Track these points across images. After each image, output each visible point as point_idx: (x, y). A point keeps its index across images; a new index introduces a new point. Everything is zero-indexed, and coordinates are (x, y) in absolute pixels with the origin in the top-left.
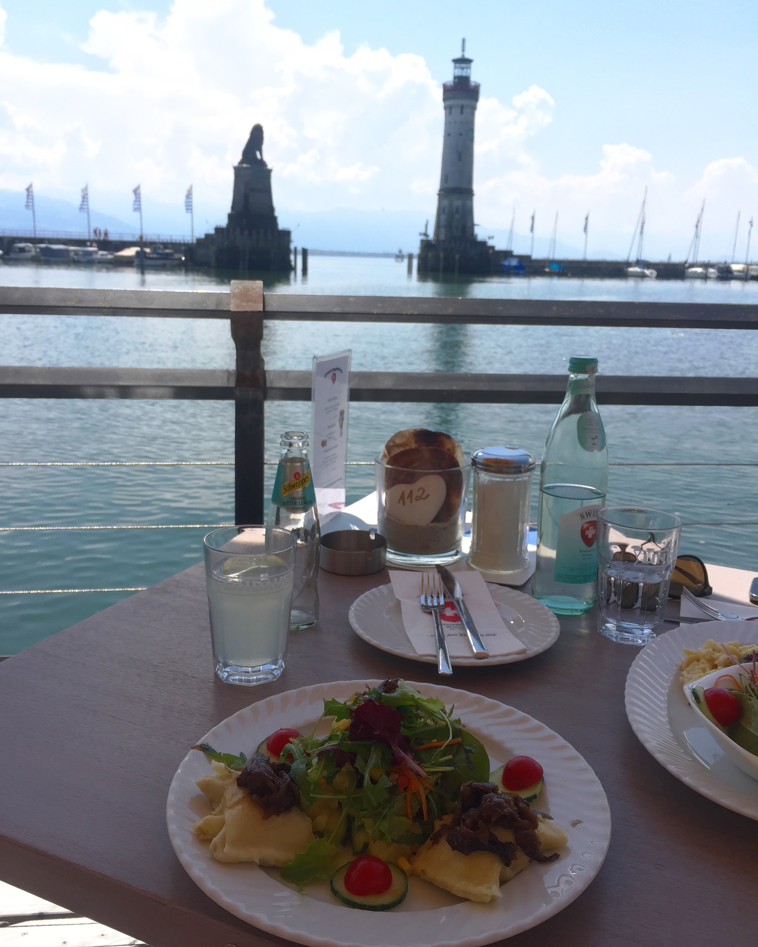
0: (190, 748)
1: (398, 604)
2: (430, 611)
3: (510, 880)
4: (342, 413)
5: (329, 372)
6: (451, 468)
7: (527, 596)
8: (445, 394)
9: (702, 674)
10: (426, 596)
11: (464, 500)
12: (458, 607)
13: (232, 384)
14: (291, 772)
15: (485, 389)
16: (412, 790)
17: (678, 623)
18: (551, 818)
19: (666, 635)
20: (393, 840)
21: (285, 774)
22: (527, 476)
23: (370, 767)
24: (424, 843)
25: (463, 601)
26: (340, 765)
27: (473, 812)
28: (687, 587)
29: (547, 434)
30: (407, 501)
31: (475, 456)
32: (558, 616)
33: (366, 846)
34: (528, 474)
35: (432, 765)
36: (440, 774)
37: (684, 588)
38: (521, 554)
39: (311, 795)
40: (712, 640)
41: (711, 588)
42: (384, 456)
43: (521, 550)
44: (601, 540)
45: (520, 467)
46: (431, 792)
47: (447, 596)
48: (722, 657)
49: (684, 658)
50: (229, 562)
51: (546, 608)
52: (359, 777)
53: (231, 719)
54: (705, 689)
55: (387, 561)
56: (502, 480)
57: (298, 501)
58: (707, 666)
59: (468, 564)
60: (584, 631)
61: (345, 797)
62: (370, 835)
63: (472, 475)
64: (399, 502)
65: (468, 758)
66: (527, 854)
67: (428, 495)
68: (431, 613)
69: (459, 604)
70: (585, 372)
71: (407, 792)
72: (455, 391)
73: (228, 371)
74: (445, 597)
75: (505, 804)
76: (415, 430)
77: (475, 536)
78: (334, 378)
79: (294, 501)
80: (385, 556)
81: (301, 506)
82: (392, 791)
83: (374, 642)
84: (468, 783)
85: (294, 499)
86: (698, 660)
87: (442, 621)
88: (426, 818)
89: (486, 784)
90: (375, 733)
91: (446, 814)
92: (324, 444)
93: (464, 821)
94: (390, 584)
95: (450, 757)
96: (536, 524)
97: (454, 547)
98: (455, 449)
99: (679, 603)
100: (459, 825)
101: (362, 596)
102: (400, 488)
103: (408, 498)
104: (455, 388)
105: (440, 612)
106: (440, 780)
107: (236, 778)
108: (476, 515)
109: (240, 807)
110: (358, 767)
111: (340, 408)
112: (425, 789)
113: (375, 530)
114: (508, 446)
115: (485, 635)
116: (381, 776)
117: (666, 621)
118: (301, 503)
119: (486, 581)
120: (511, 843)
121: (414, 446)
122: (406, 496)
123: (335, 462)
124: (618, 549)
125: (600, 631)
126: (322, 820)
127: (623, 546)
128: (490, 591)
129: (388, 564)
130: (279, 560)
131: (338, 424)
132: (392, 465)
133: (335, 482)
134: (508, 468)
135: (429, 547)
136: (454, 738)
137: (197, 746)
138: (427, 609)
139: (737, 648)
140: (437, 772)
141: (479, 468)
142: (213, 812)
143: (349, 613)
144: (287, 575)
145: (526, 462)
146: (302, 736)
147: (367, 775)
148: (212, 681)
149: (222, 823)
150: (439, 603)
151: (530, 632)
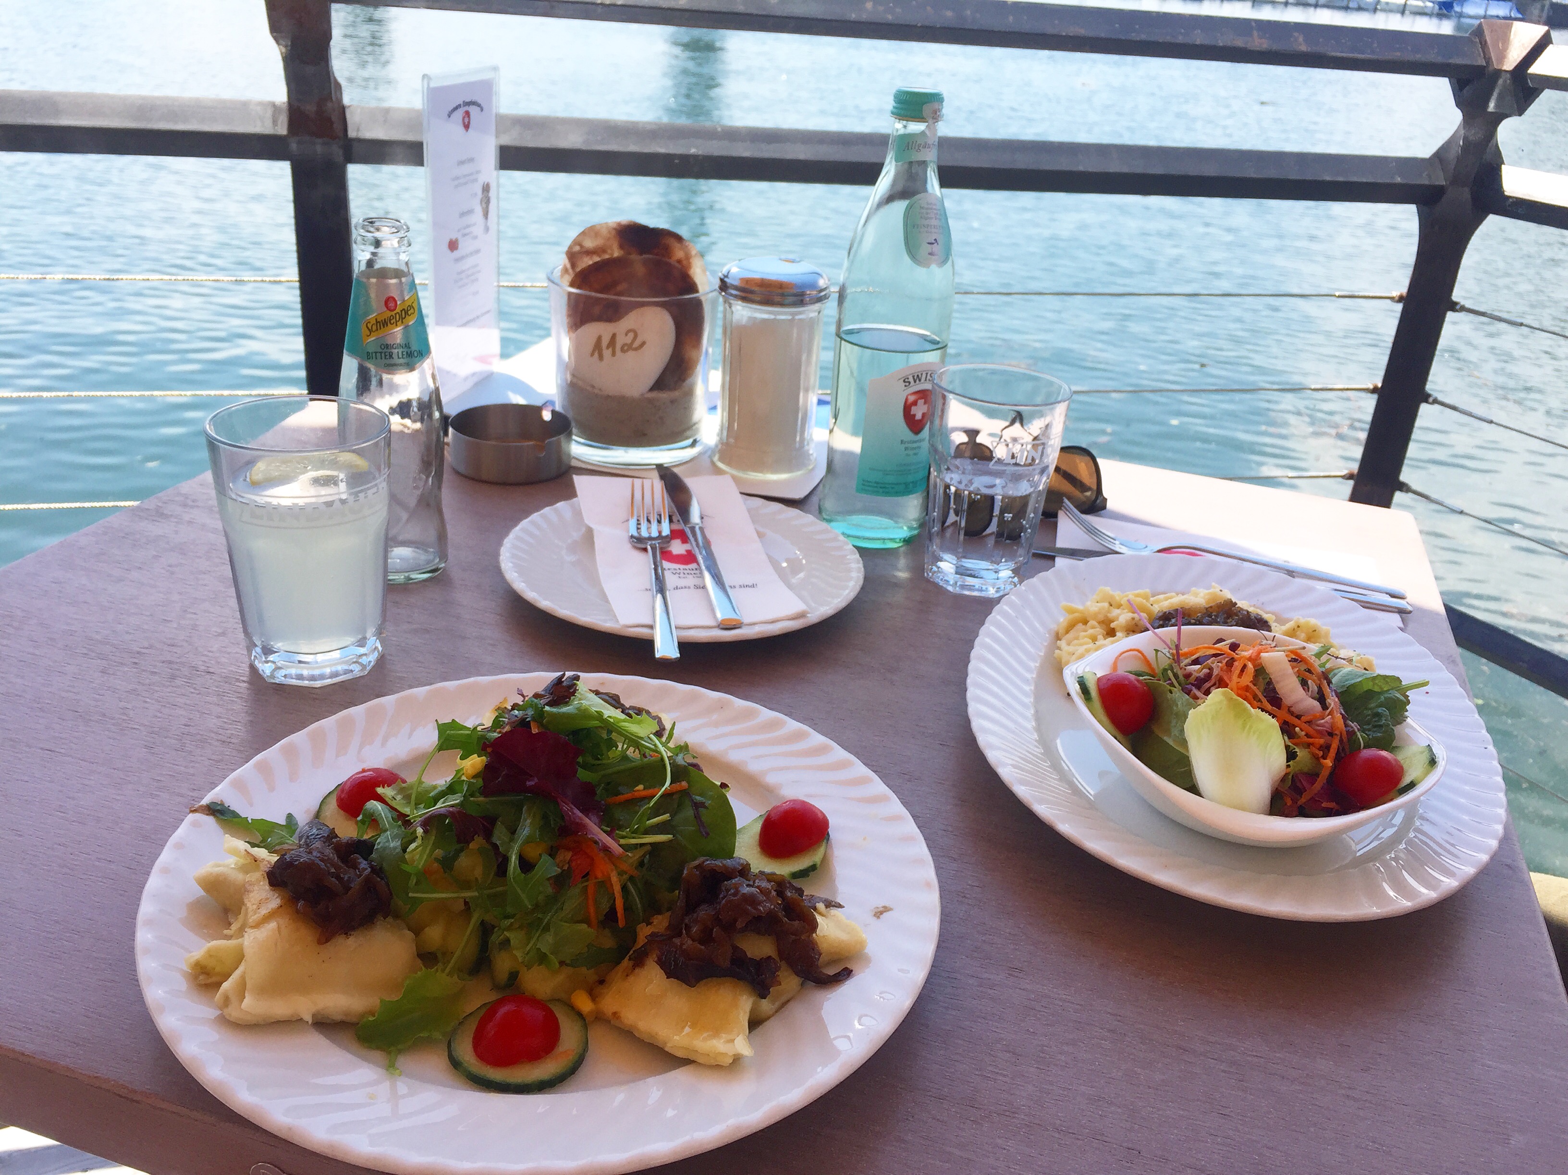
0: (188, 810)
1: (589, 536)
2: (643, 546)
3: (768, 1018)
4: (486, 188)
5: (456, 109)
6: (682, 294)
7: (809, 518)
8: (676, 161)
9: (1091, 645)
10: (638, 520)
11: (707, 351)
12: (692, 539)
13: (282, 130)
14: (374, 855)
15: (747, 154)
16: (596, 878)
17: (1052, 558)
18: (840, 906)
19: (1035, 580)
20: (562, 963)
21: (361, 860)
22: (815, 311)
23: (520, 842)
24: (618, 963)
25: (701, 529)
26: (464, 839)
27: (704, 912)
28: (1069, 499)
29: (851, 234)
30: (607, 353)
31: (726, 274)
32: (862, 551)
33: (514, 976)
34: (817, 306)
35: (632, 833)
36: (649, 848)
37: (1066, 500)
38: (802, 445)
39: (410, 895)
40: (1108, 589)
41: (1105, 500)
42: (565, 270)
43: (802, 439)
44: (937, 422)
45: (803, 294)
46: (631, 879)
47: (675, 519)
48: (1123, 617)
49: (1062, 620)
50: (261, 466)
51: (842, 538)
52: (500, 860)
53: (272, 753)
54: (1099, 675)
55: (574, 458)
56: (772, 317)
57: (396, 351)
58: (1099, 631)
59: (713, 463)
60: (903, 575)
61: (476, 894)
62: (520, 960)
63: (721, 308)
64: (592, 355)
65: (697, 817)
66: (797, 974)
67: (643, 343)
68: (645, 550)
69: (694, 535)
70: (920, 119)
71: (587, 881)
72: (695, 157)
73: (274, 105)
74: (671, 521)
75: (762, 898)
76: (619, 224)
77: (726, 414)
78: (466, 120)
79: (389, 351)
80: (569, 447)
81: (402, 361)
82: (560, 882)
83: (544, 603)
84: (697, 862)
85: (387, 348)
86: (1085, 622)
87: (664, 562)
88: (621, 923)
89: (728, 862)
90: (529, 783)
91: (659, 912)
92: (453, 245)
93: (688, 928)
94: (575, 499)
95: (666, 817)
96: (829, 392)
97: (688, 433)
98: (691, 261)
99: (1055, 526)
100: (680, 935)
101: (525, 523)
102: (594, 330)
103: (608, 347)
104: (693, 151)
105: (661, 548)
106: (647, 857)
107: (267, 870)
108: (728, 378)
109: (273, 925)
110: (498, 843)
111: (482, 179)
112: (621, 874)
113: (552, 403)
114: (783, 257)
115: (737, 587)
116: (540, 855)
117: (1035, 555)
118: (400, 356)
119: (741, 493)
120: (769, 958)
121: (617, 253)
122: (605, 342)
123: (477, 280)
124: (964, 438)
125: (928, 574)
126: (434, 934)
127: (973, 433)
128: (749, 511)
129: (574, 463)
130: (362, 463)
131: (479, 210)
132: (579, 287)
133: (478, 317)
134: (783, 295)
135: (645, 435)
136: (675, 783)
137: (201, 806)
138: (639, 543)
139: (1147, 599)
140: (642, 845)
141: (732, 295)
142: (226, 932)
143: (501, 553)
144: (375, 490)
145: (813, 286)
146: (404, 781)
147: (514, 857)
148: (245, 679)
149: (239, 957)
150: (660, 532)
151: (814, 580)
